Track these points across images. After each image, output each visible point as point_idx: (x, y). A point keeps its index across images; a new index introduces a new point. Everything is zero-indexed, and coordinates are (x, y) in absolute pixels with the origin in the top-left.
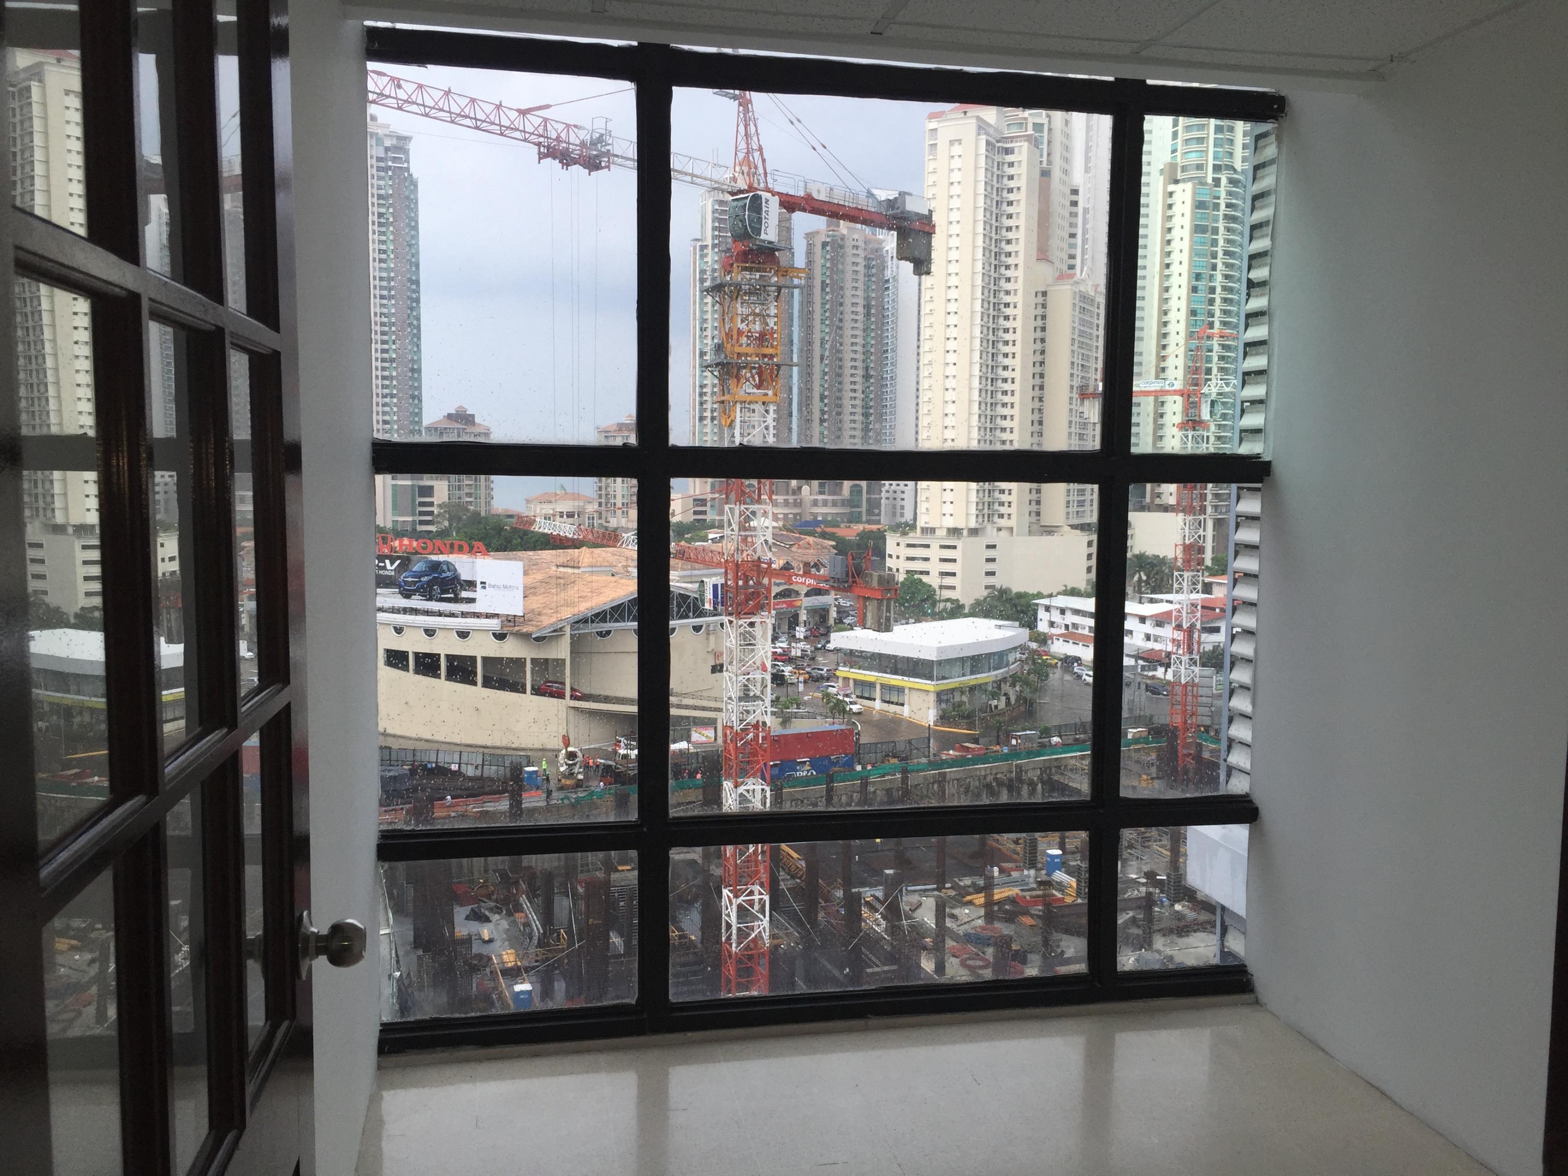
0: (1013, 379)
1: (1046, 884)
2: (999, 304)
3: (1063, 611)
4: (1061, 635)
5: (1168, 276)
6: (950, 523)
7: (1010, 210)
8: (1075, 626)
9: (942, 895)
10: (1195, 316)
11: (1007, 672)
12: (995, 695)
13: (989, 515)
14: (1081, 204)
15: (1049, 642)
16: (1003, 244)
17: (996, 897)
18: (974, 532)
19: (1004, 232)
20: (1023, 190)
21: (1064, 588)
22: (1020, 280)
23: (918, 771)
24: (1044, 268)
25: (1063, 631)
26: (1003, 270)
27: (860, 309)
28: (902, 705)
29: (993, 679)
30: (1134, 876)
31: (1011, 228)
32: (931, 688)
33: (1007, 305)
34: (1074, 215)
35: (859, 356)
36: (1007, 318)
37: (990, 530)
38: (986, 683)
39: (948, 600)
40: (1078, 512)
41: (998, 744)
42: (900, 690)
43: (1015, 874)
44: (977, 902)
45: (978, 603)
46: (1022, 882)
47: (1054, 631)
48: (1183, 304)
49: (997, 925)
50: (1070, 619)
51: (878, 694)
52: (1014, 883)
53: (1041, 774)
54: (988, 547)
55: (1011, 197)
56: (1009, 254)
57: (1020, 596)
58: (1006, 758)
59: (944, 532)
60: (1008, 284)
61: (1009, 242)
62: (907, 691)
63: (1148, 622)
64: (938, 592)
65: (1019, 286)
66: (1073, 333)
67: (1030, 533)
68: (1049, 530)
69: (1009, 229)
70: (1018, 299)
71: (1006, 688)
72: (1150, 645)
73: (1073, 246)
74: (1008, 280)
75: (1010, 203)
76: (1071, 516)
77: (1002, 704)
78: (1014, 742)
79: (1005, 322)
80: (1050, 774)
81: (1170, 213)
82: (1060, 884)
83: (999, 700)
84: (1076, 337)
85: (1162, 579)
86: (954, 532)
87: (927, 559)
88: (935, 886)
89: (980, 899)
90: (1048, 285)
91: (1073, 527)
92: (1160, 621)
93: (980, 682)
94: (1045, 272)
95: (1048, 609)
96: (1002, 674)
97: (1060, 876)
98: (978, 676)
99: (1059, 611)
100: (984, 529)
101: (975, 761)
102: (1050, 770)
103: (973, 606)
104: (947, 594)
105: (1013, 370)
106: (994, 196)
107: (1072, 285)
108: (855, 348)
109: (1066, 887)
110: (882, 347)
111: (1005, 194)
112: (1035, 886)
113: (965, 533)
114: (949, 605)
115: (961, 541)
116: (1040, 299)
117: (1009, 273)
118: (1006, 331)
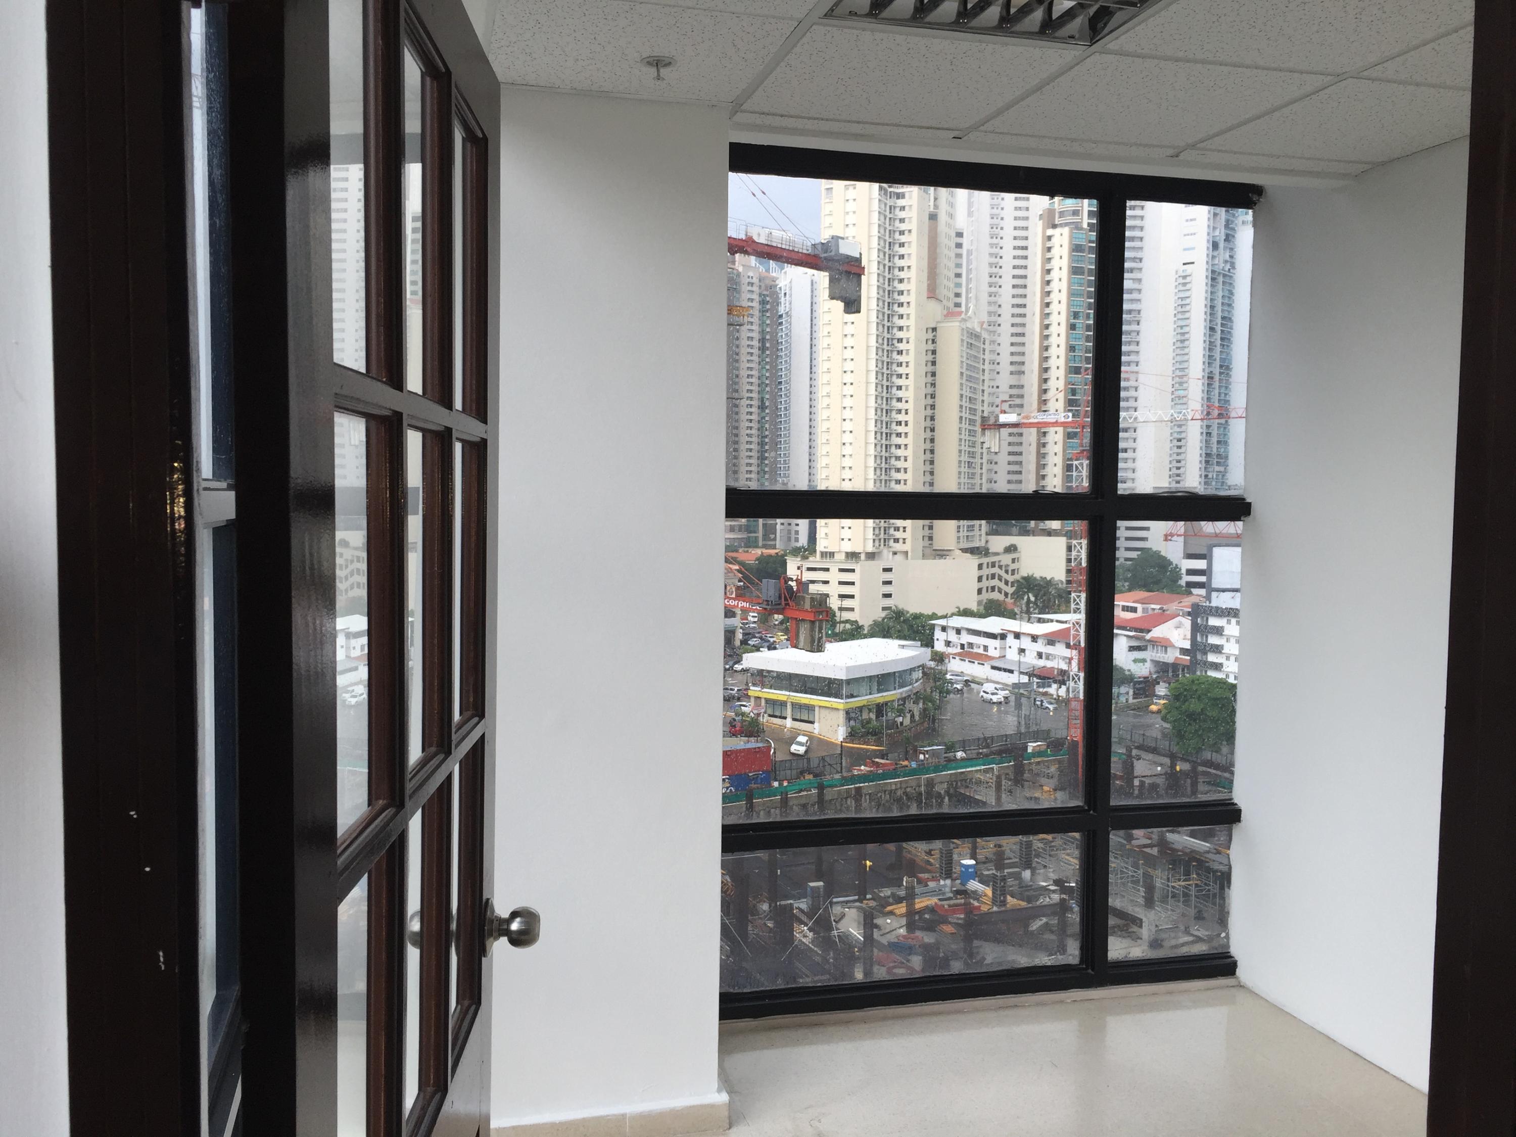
0: (907, 410)
1: (963, 893)
2: (892, 339)
3: (958, 631)
4: (959, 654)
5: (1048, 314)
6: (848, 547)
7: (902, 251)
8: (971, 645)
9: (864, 906)
10: (1074, 351)
11: (911, 690)
12: (901, 712)
13: (885, 539)
14: (965, 246)
15: (947, 661)
16: (896, 283)
17: (917, 906)
18: (871, 556)
19: (896, 272)
20: (914, 232)
21: (957, 610)
22: (913, 317)
23: (832, 786)
24: (933, 305)
25: (959, 650)
26: (896, 307)
27: (755, 343)
28: (812, 722)
29: (899, 696)
30: (1044, 884)
31: (903, 268)
32: (841, 707)
33: (900, 340)
34: (959, 256)
35: (755, 388)
36: (900, 352)
37: (886, 554)
38: (893, 701)
39: (847, 621)
40: (967, 536)
41: (907, 759)
42: (810, 708)
43: (932, 884)
44: (898, 912)
45: (876, 623)
46: (939, 892)
47: (950, 650)
48: (1062, 340)
49: (918, 933)
50: (966, 638)
51: (789, 712)
52: (933, 893)
53: (948, 788)
54: (885, 570)
55: (903, 239)
56: (901, 293)
57: (916, 617)
58: (913, 772)
59: (843, 556)
60: (901, 321)
61: (901, 281)
62: (817, 709)
63: (1040, 641)
64: (838, 614)
65: (911, 322)
66: (962, 367)
67: (924, 557)
68: (941, 554)
69: (901, 269)
70: (910, 334)
71: (910, 705)
72: (1042, 663)
73: (959, 285)
74: (901, 317)
75: (902, 245)
76: (961, 540)
77: (907, 721)
78: (922, 757)
79: (899, 357)
80: (956, 787)
81: (1048, 255)
82: (975, 892)
83: (904, 717)
84: (964, 370)
85: (1049, 600)
86: (853, 556)
87: (826, 582)
88: (857, 897)
89: (901, 909)
90: (938, 322)
91: (965, 550)
92: (1051, 640)
93: (887, 699)
94: (935, 310)
95: (944, 629)
96: (907, 692)
97: (974, 885)
98: (885, 694)
99: (954, 631)
100: (880, 553)
101: (884, 776)
102: (957, 784)
103: (872, 627)
104: (846, 615)
105: (907, 402)
106: (887, 238)
107: (960, 322)
108: (751, 380)
109: (981, 896)
110: (776, 379)
111: (897, 235)
112: (951, 895)
113: (863, 556)
114: (848, 626)
115: (859, 564)
116: (930, 335)
117: (901, 310)
118: (900, 364)
